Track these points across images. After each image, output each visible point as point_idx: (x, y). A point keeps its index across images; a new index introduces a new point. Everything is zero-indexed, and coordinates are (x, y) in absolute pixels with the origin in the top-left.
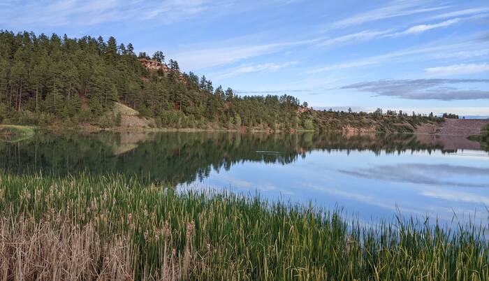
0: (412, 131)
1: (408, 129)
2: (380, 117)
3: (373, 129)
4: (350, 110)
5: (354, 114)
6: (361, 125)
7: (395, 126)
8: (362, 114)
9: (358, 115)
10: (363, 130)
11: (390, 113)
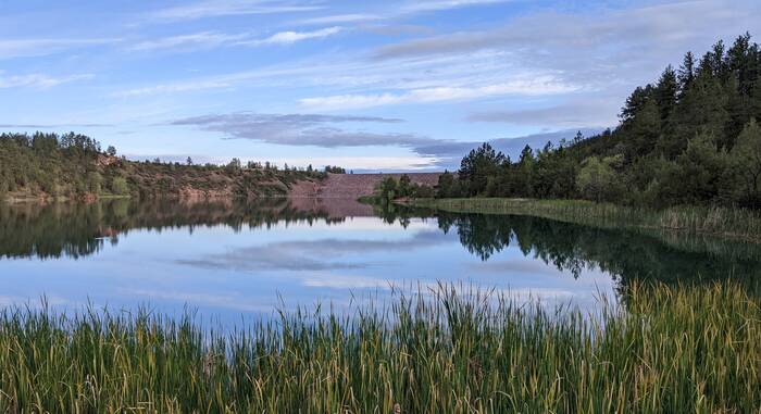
0: (285, 192)
1: (280, 191)
2: (238, 172)
3: (228, 190)
4: (189, 160)
5: (197, 168)
6: (209, 185)
7: (261, 186)
8: (210, 167)
9: (204, 169)
10: (213, 193)
11: (252, 165)
